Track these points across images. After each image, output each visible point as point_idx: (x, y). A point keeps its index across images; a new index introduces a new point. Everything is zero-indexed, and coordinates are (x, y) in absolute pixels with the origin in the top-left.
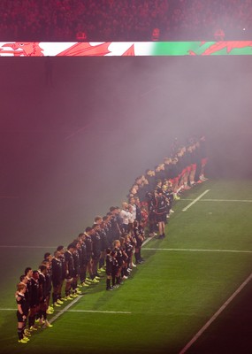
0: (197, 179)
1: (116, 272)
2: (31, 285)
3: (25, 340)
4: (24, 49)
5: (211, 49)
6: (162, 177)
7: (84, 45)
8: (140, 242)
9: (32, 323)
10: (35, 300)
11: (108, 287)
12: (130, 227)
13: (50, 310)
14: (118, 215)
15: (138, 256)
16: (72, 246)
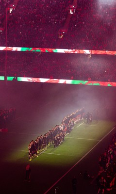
0: (81, 119)
1: (57, 143)
2: (33, 145)
3: (30, 160)
4: (35, 80)
5: (87, 83)
6: (71, 117)
7: (52, 80)
8: (64, 135)
9: (33, 155)
10: (34, 149)
11: (54, 147)
12: (62, 131)
13: (38, 152)
14: (58, 127)
15: (63, 139)
16: (45, 135)
